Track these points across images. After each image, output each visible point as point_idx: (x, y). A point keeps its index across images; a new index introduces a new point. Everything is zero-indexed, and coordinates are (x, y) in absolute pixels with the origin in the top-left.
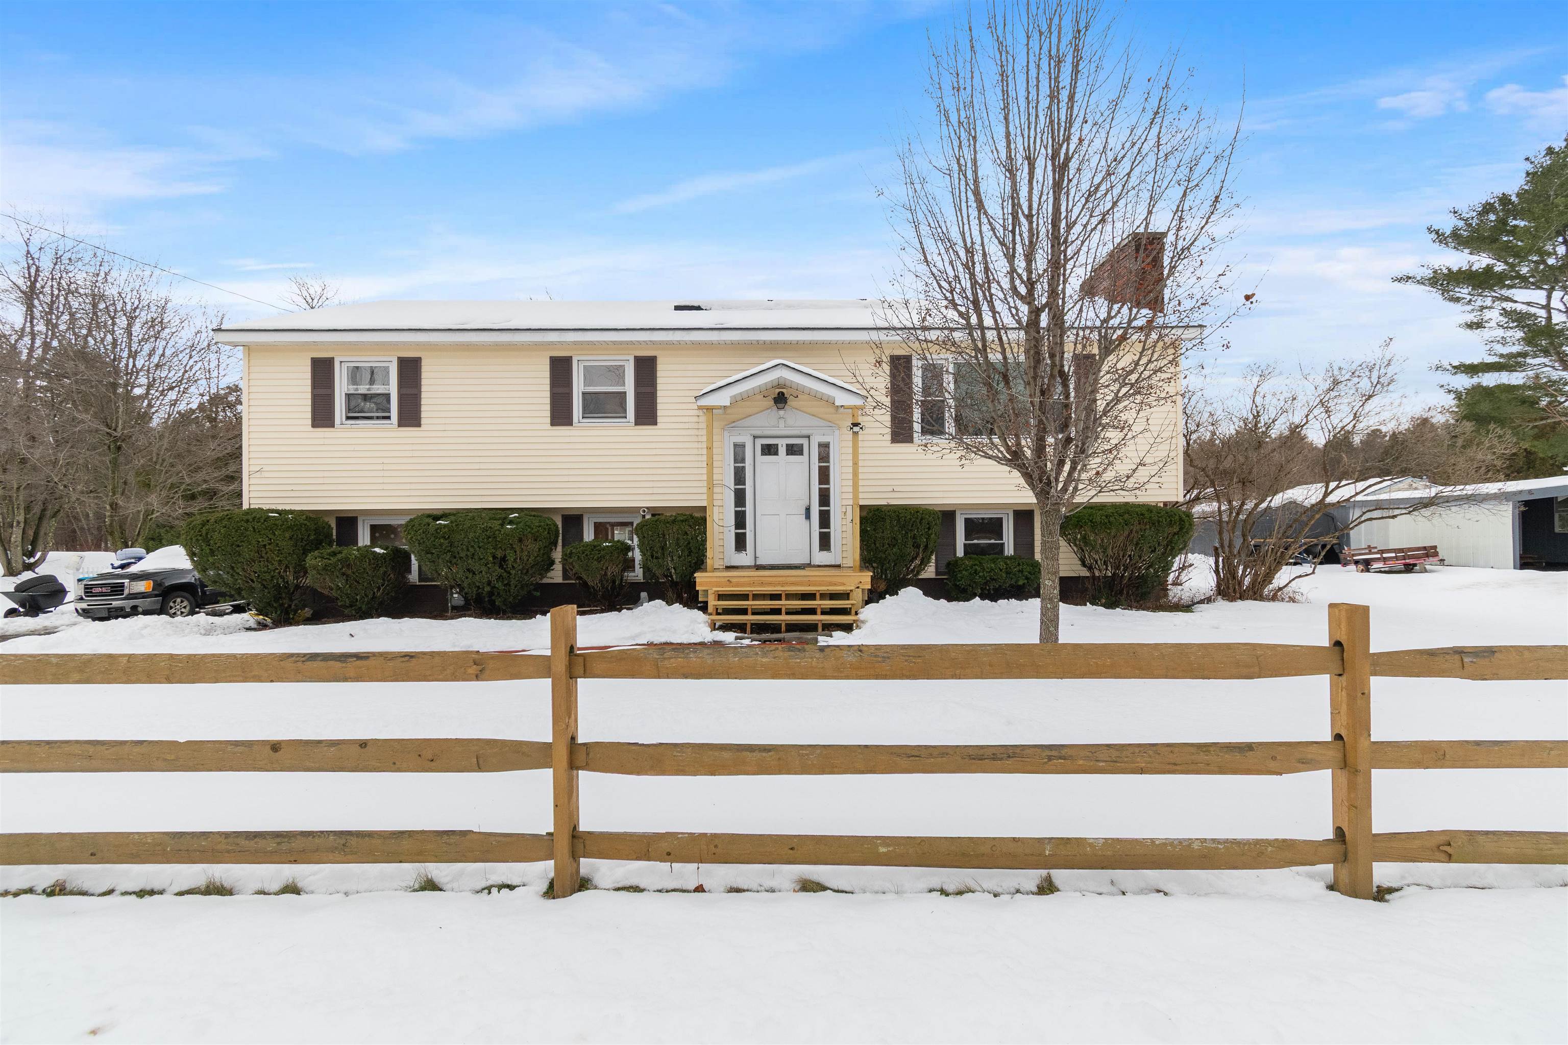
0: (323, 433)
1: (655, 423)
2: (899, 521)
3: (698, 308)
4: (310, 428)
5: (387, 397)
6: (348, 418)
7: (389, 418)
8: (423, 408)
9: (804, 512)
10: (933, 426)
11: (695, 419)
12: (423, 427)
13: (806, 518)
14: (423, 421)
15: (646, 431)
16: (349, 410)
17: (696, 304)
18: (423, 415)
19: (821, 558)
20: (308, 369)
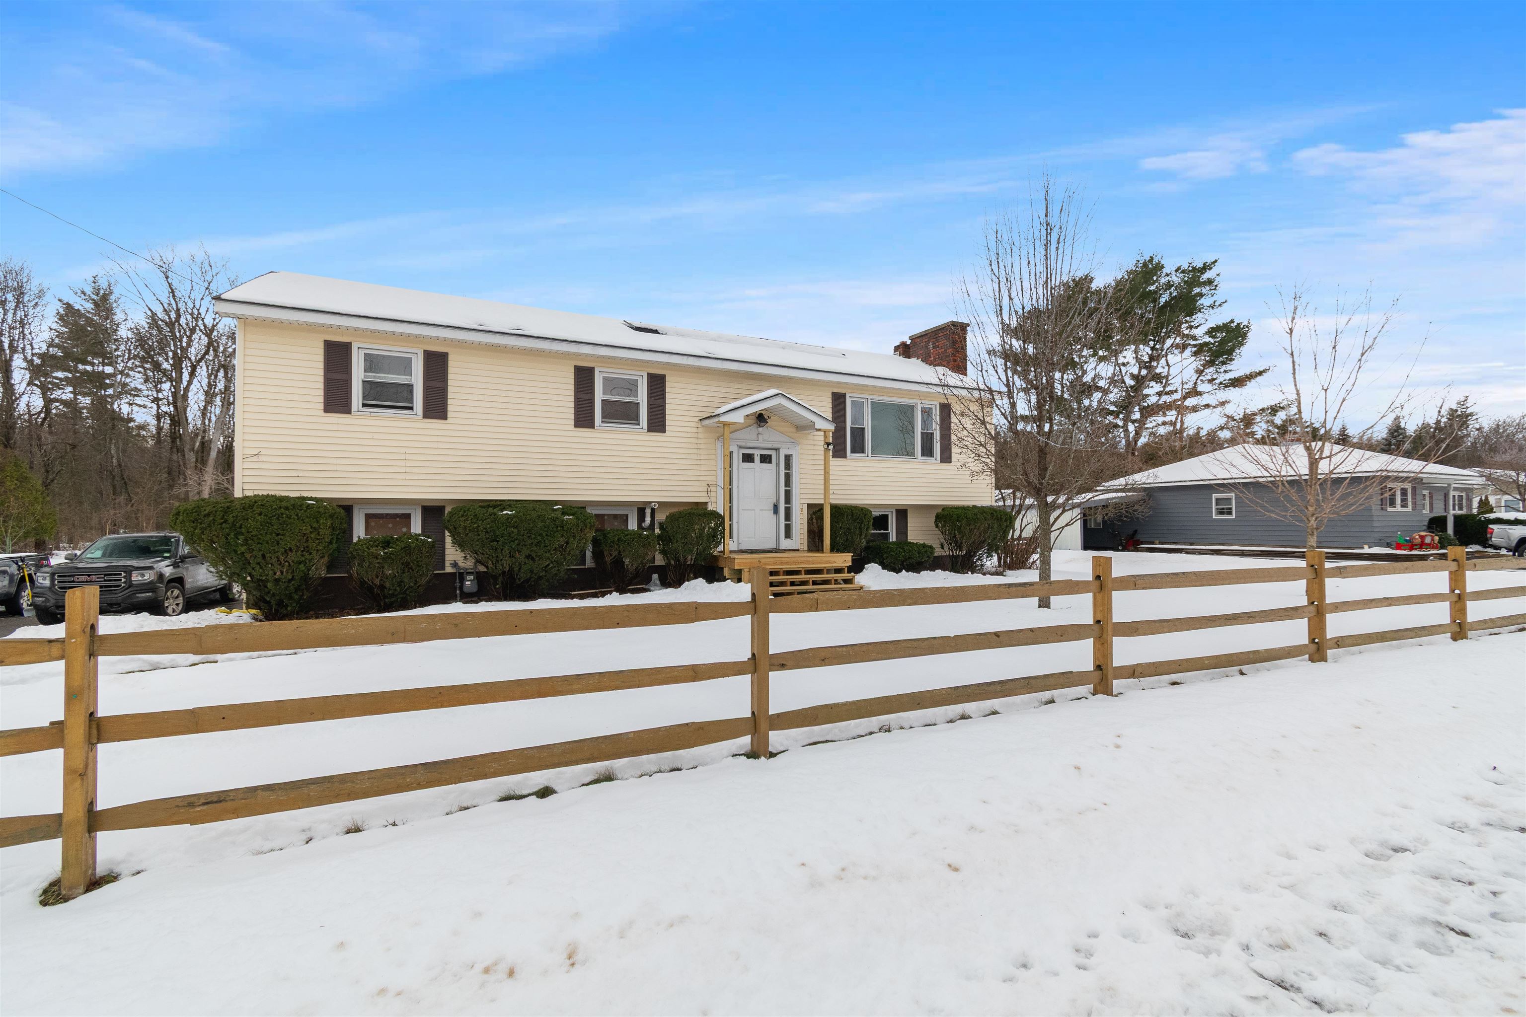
0: (337, 419)
1: (664, 432)
2: (852, 515)
3: (656, 332)
4: (322, 413)
5: (410, 388)
6: (364, 405)
7: (411, 408)
8: (450, 402)
9: (772, 507)
10: (859, 448)
11: (695, 430)
12: (449, 420)
13: (774, 513)
14: (449, 414)
15: (656, 437)
16: (365, 397)
17: (654, 328)
18: (449, 408)
19: (785, 544)
20: (321, 351)
